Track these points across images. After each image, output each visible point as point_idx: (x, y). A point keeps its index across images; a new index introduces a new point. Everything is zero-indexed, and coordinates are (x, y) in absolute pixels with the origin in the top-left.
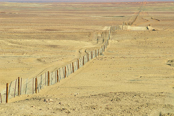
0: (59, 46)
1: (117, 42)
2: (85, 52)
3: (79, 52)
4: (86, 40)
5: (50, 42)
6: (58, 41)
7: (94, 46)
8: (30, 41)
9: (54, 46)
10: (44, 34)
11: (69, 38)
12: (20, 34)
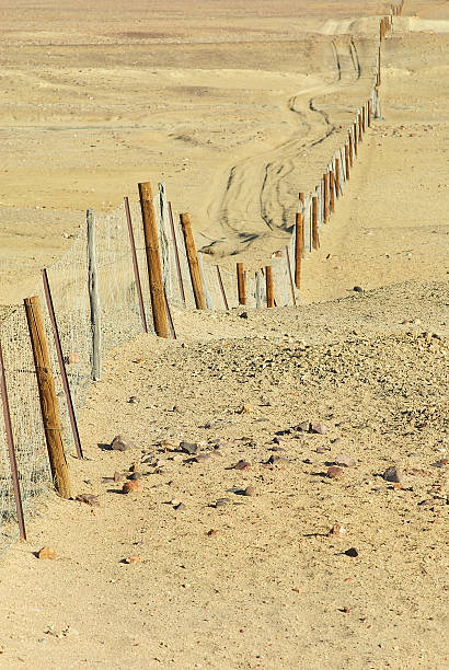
0: (214, 91)
1: (408, 73)
2: (312, 108)
3: (292, 110)
4: (298, 69)
5: (178, 76)
6: (205, 71)
7: (332, 89)
8: (112, 72)
9: (199, 92)
10: (153, 50)
11: (239, 62)
12: (69, 51)
